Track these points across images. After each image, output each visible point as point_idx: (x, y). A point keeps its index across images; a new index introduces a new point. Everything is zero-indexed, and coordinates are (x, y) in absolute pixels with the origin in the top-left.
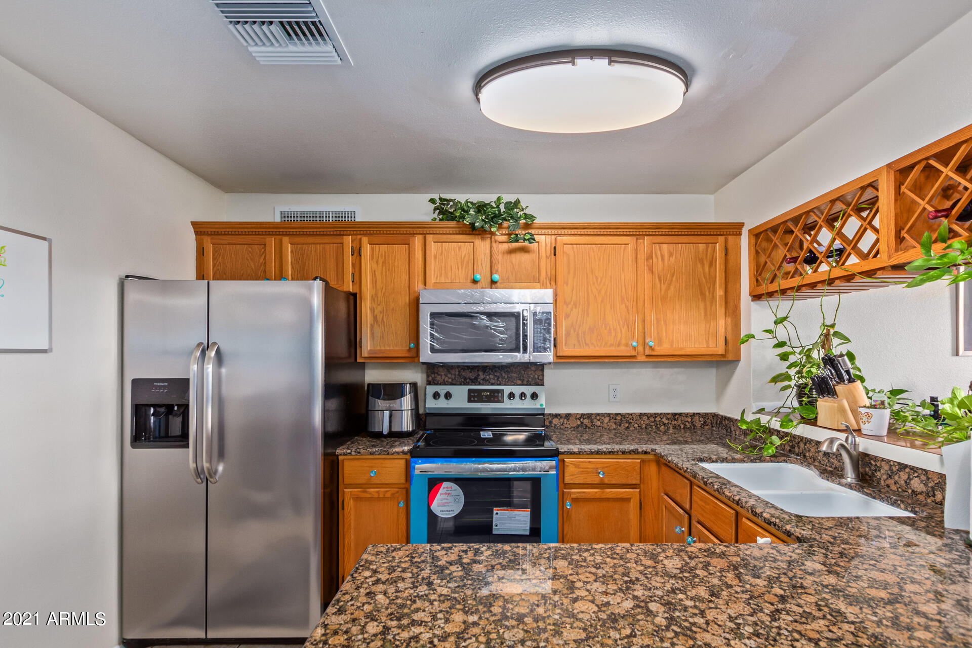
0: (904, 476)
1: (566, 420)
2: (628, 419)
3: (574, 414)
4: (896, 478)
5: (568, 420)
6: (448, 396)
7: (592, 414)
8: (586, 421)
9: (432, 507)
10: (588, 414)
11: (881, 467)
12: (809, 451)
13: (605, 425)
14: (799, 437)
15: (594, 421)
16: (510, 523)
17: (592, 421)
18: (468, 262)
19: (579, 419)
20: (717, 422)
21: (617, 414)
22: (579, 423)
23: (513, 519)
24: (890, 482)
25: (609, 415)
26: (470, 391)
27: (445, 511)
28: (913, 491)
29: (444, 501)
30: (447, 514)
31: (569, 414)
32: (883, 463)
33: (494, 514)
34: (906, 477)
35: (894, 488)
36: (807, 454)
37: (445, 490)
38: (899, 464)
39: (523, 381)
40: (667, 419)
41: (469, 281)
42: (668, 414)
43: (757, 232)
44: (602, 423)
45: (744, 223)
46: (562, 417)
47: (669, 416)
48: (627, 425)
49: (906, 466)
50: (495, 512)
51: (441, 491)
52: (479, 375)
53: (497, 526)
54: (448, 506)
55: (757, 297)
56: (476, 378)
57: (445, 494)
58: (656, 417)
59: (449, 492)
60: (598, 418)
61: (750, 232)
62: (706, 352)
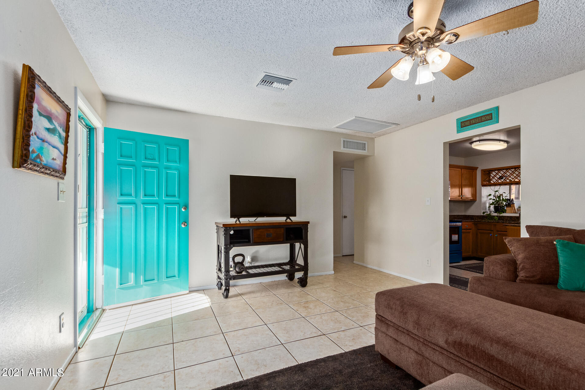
14: (501, 216)
43: (485, 170)
45: (478, 168)
50: (452, 235)
55: (484, 185)
61: (482, 170)
62: (472, 198)
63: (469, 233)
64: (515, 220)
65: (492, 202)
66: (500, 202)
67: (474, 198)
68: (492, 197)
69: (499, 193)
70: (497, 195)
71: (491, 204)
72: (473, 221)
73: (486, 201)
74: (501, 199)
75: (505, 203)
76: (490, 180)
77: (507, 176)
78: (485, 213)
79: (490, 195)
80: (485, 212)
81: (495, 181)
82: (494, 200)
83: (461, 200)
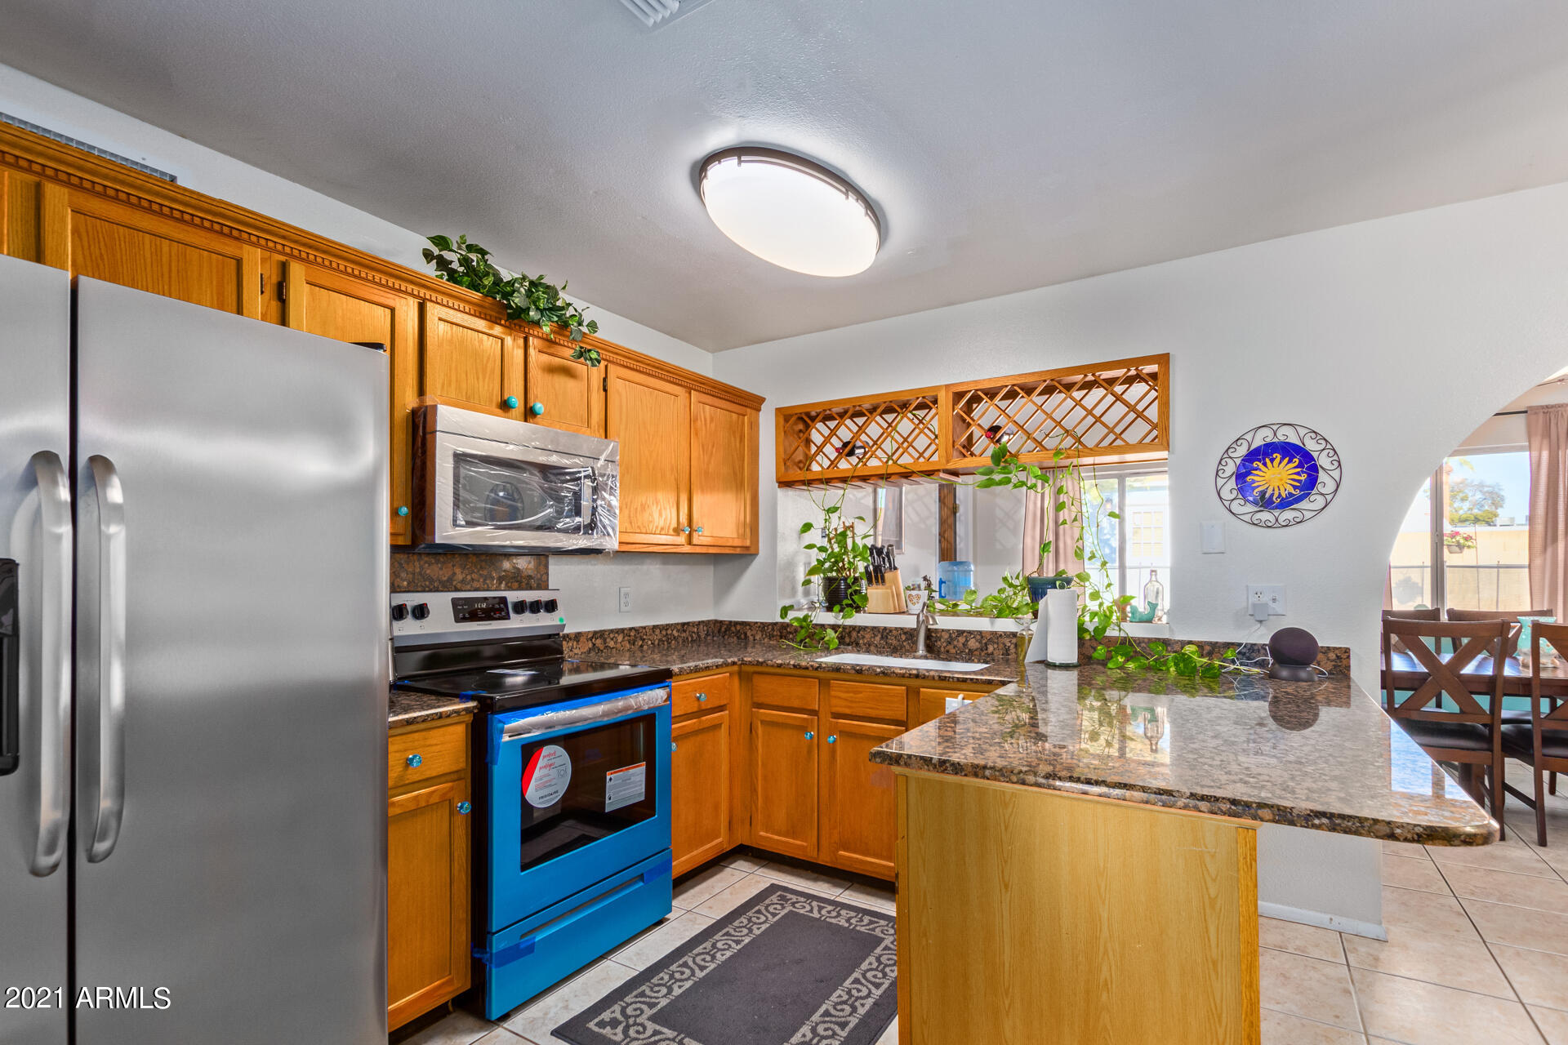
0: (962, 640)
1: (575, 643)
2: (642, 634)
3: (585, 633)
4: (955, 643)
5: (578, 641)
6: (421, 612)
7: (605, 631)
8: (599, 642)
9: (527, 797)
10: (601, 631)
11: (941, 636)
12: (864, 637)
13: (619, 645)
14: (850, 626)
15: (608, 640)
16: (624, 790)
17: (605, 641)
18: (493, 372)
19: (591, 639)
20: (720, 630)
21: (631, 629)
22: (590, 645)
23: (628, 781)
24: (950, 647)
25: (622, 631)
26: (455, 602)
27: (546, 796)
28: (970, 650)
29: (545, 779)
30: (548, 801)
31: (579, 633)
32: (943, 633)
33: (608, 780)
34: (964, 639)
35: (953, 651)
36: (861, 642)
37: (546, 759)
38: (958, 631)
39: (520, 582)
40: (678, 631)
41: (494, 404)
42: (678, 624)
43: (790, 412)
44: (616, 643)
45: (765, 399)
46: (570, 639)
47: (679, 627)
48: (641, 643)
49: (963, 632)
50: (608, 777)
51: (541, 763)
52: (454, 574)
53: (610, 799)
54: (550, 786)
55: (785, 484)
56: (450, 580)
57: (545, 767)
58: (667, 629)
59: (550, 762)
60: (612, 636)
61: (778, 410)
62: (737, 543)
63: (716, 727)
64: (902, 647)
65: (818, 560)
66: (843, 561)
67: (748, 543)
68: (815, 537)
69: (843, 519)
70: (836, 529)
71: (812, 572)
72: (734, 663)
73: (796, 553)
74: (850, 546)
75: (861, 566)
76: (809, 459)
77: (871, 443)
78: (791, 615)
79: (807, 527)
80: (791, 607)
81: (826, 463)
82: (822, 549)
83: (687, 549)
